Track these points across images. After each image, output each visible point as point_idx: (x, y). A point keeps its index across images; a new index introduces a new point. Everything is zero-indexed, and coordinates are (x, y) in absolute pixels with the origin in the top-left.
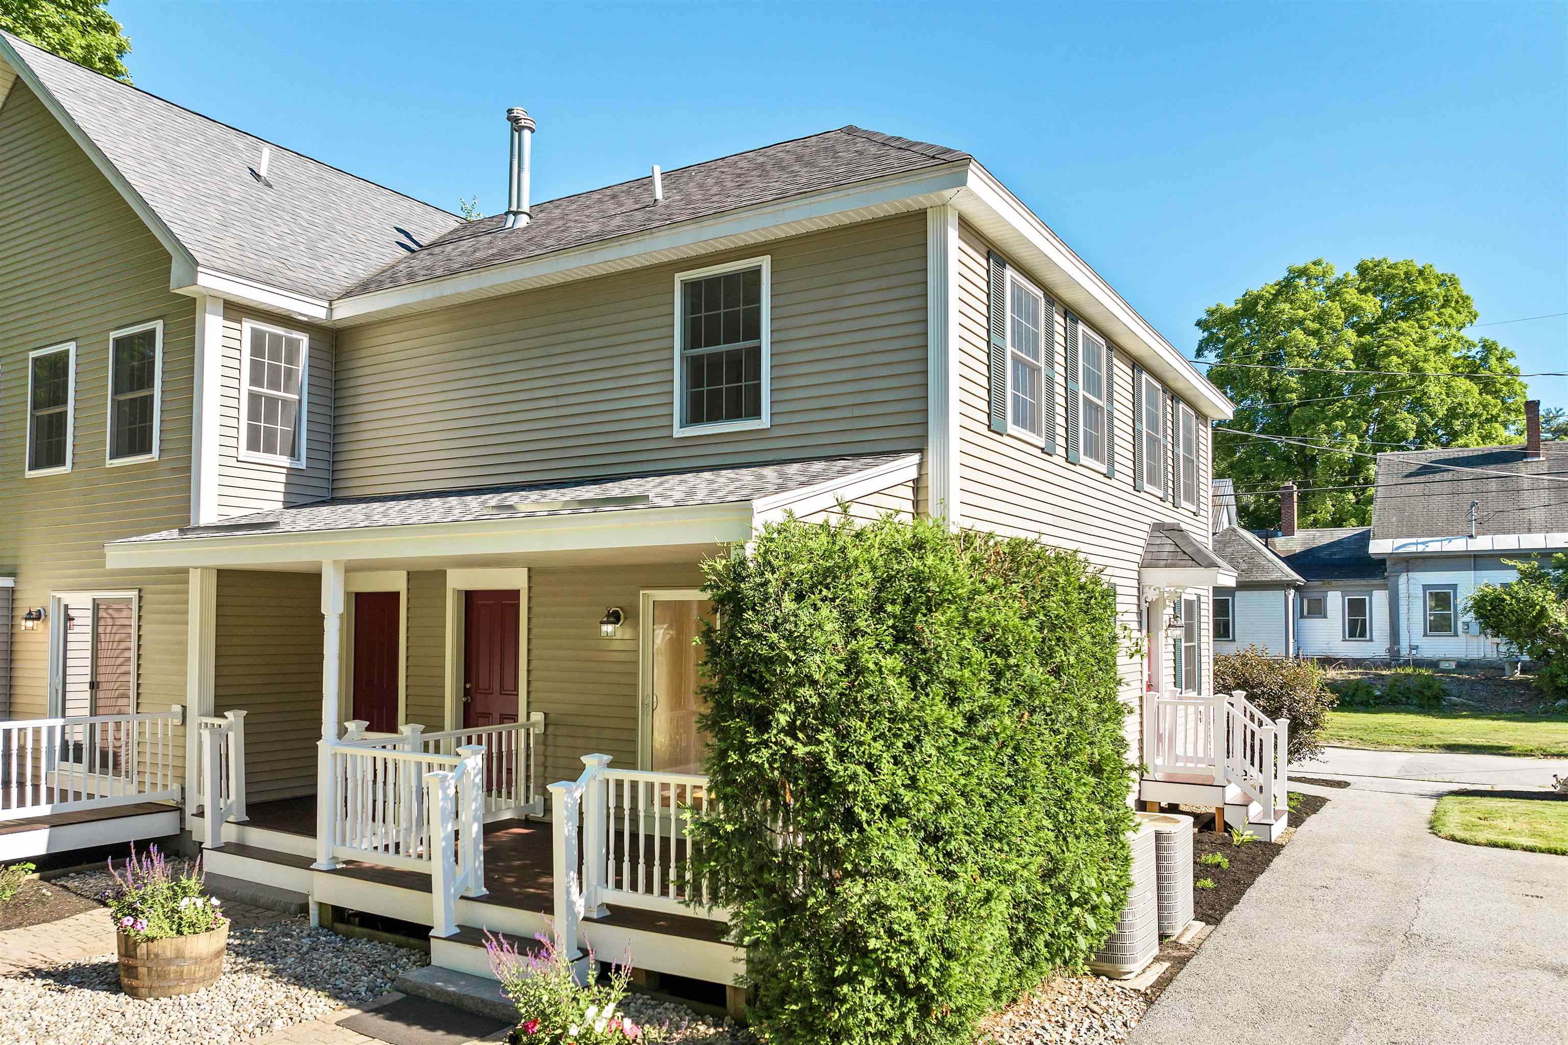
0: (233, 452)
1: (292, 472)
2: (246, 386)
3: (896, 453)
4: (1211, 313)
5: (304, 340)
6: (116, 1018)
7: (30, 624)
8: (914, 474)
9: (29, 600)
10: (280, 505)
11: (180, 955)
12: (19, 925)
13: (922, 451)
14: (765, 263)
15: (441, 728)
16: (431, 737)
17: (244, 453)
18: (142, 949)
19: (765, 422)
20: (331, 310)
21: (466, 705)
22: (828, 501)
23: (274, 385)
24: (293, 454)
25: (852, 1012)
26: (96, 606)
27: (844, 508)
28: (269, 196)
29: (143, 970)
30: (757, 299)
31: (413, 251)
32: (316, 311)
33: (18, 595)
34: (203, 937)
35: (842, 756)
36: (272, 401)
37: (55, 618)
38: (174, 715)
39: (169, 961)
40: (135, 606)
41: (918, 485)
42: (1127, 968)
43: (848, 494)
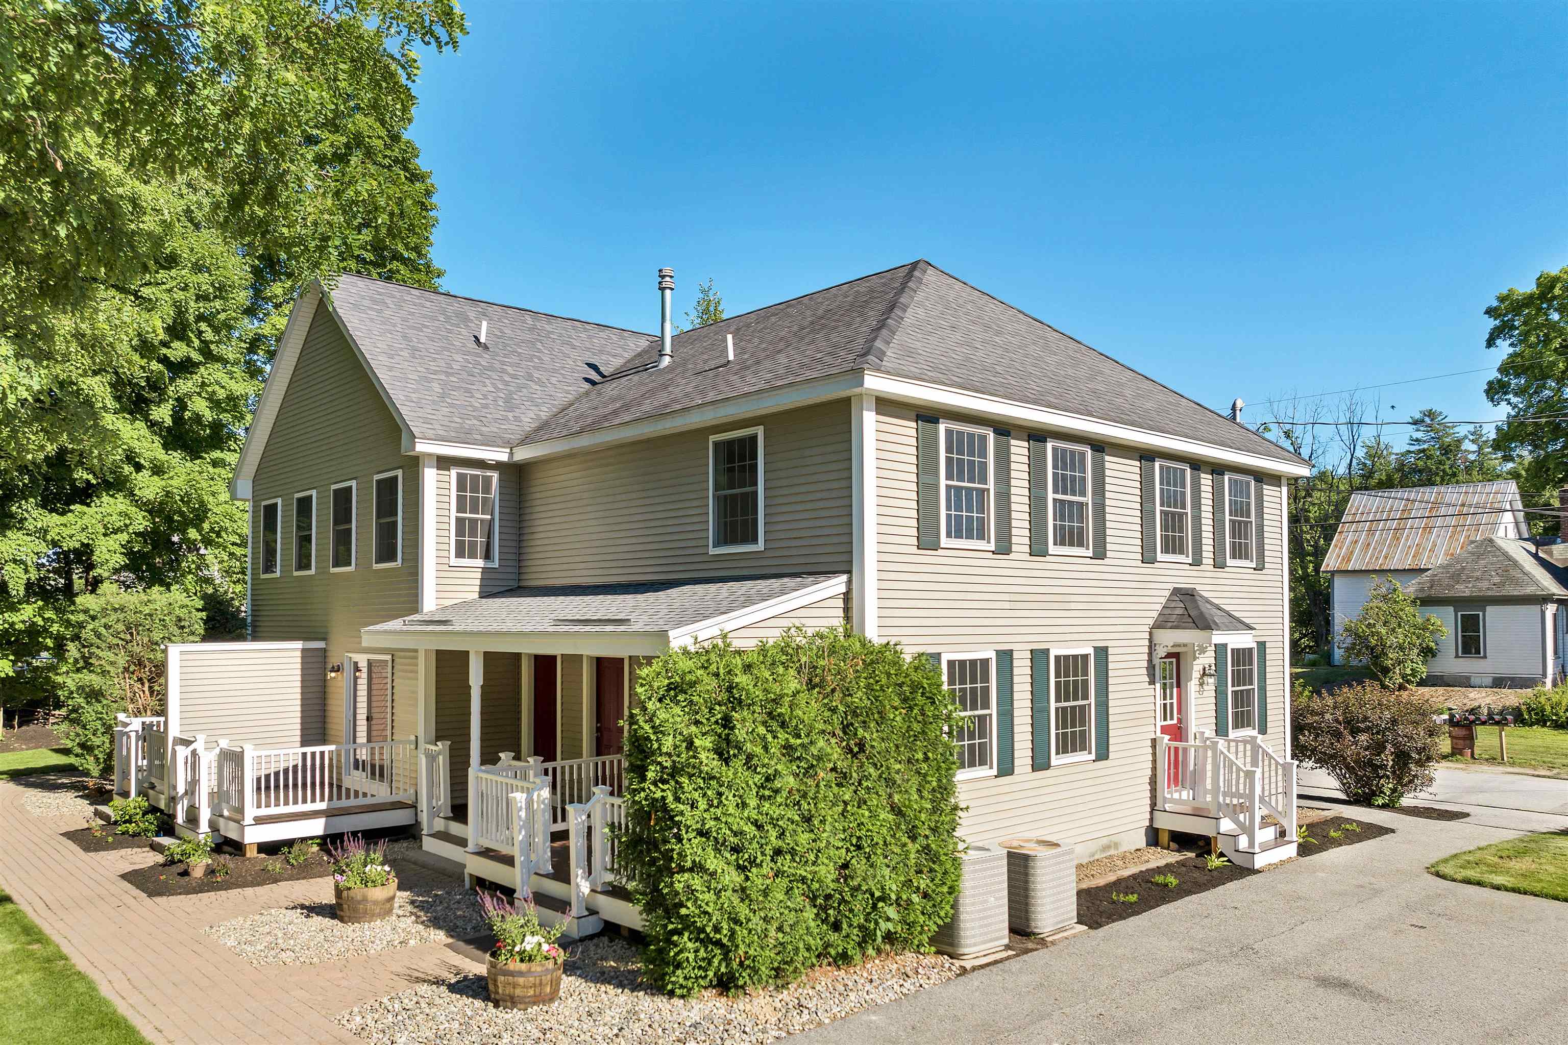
0: (446, 561)
1: (485, 570)
2: (454, 513)
3: (835, 572)
4: (1502, 299)
5: (495, 476)
6: (328, 933)
7: (333, 675)
8: (843, 589)
9: (334, 661)
10: (476, 596)
11: (365, 899)
12: (304, 878)
13: (849, 572)
14: (760, 431)
15: (580, 755)
16: (550, 765)
17: (454, 561)
18: (345, 894)
19: (760, 546)
20: (511, 454)
21: (598, 738)
22: (716, 632)
23: (474, 510)
24: (487, 556)
25: (681, 951)
26: (370, 663)
27: (724, 637)
28: (485, 359)
29: (345, 906)
30: (754, 457)
31: (593, 383)
32: (502, 456)
33: (329, 654)
34: (379, 888)
35: (677, 799)
36: (473, 522)
37: (348, 669)
38: (410, 742)
39: (359, 902)
40: (390, 664)
41: (847, 597)
42: (962, 951)
43: (728, 627)
